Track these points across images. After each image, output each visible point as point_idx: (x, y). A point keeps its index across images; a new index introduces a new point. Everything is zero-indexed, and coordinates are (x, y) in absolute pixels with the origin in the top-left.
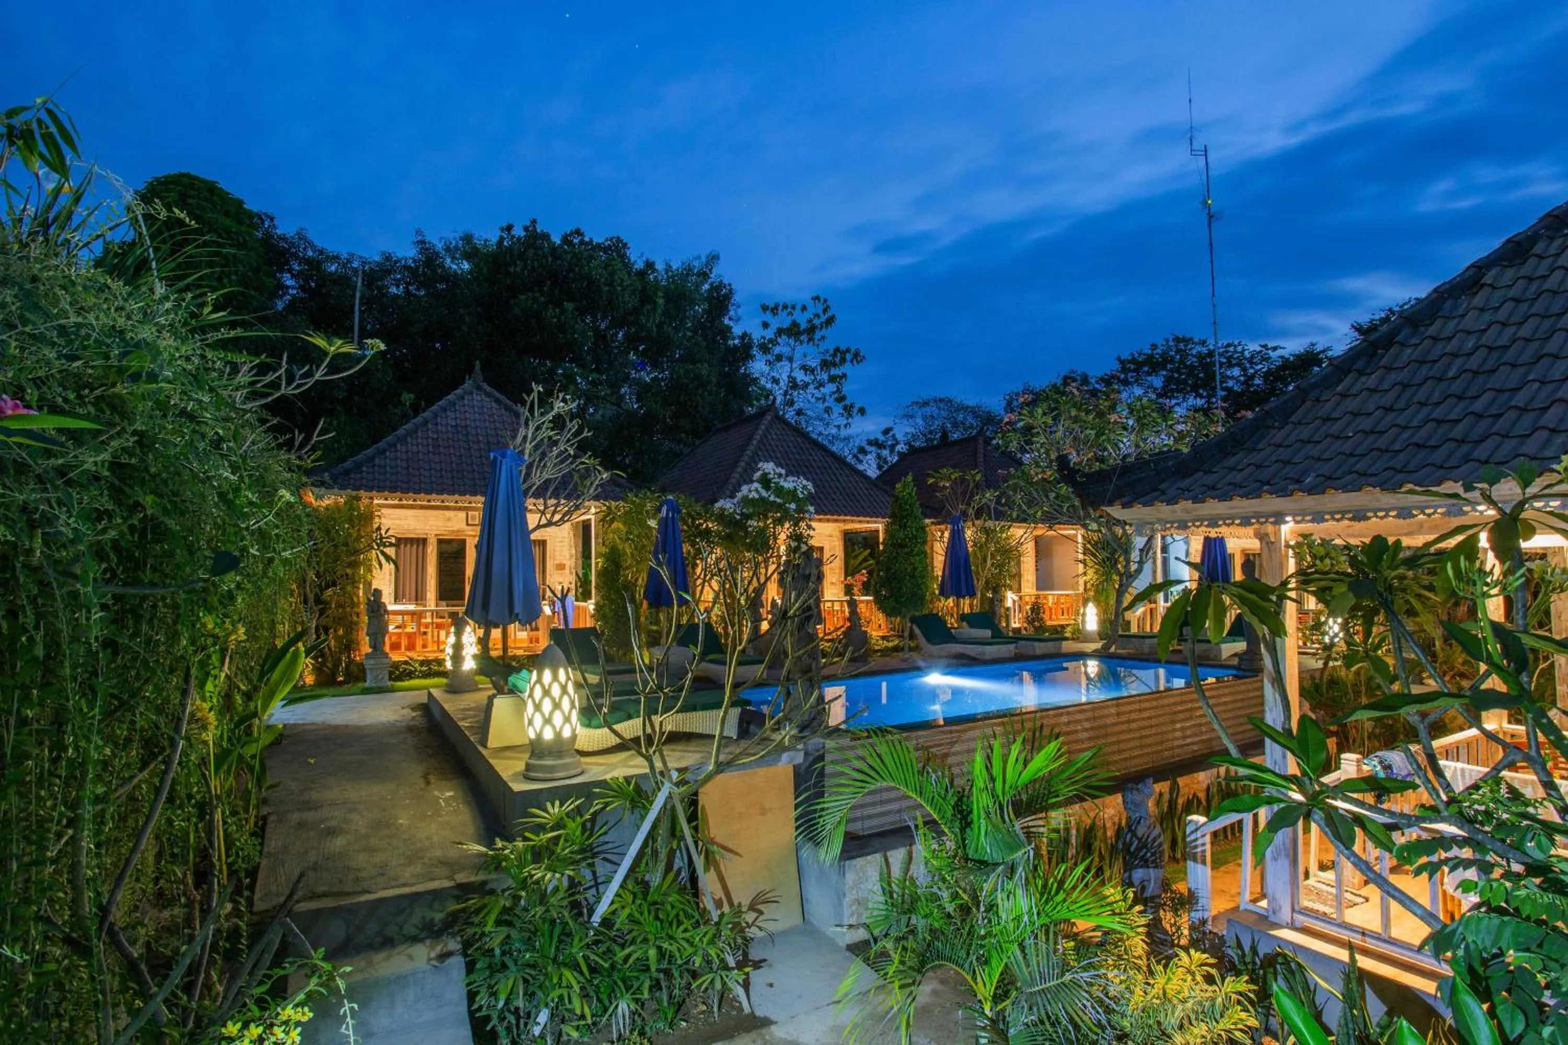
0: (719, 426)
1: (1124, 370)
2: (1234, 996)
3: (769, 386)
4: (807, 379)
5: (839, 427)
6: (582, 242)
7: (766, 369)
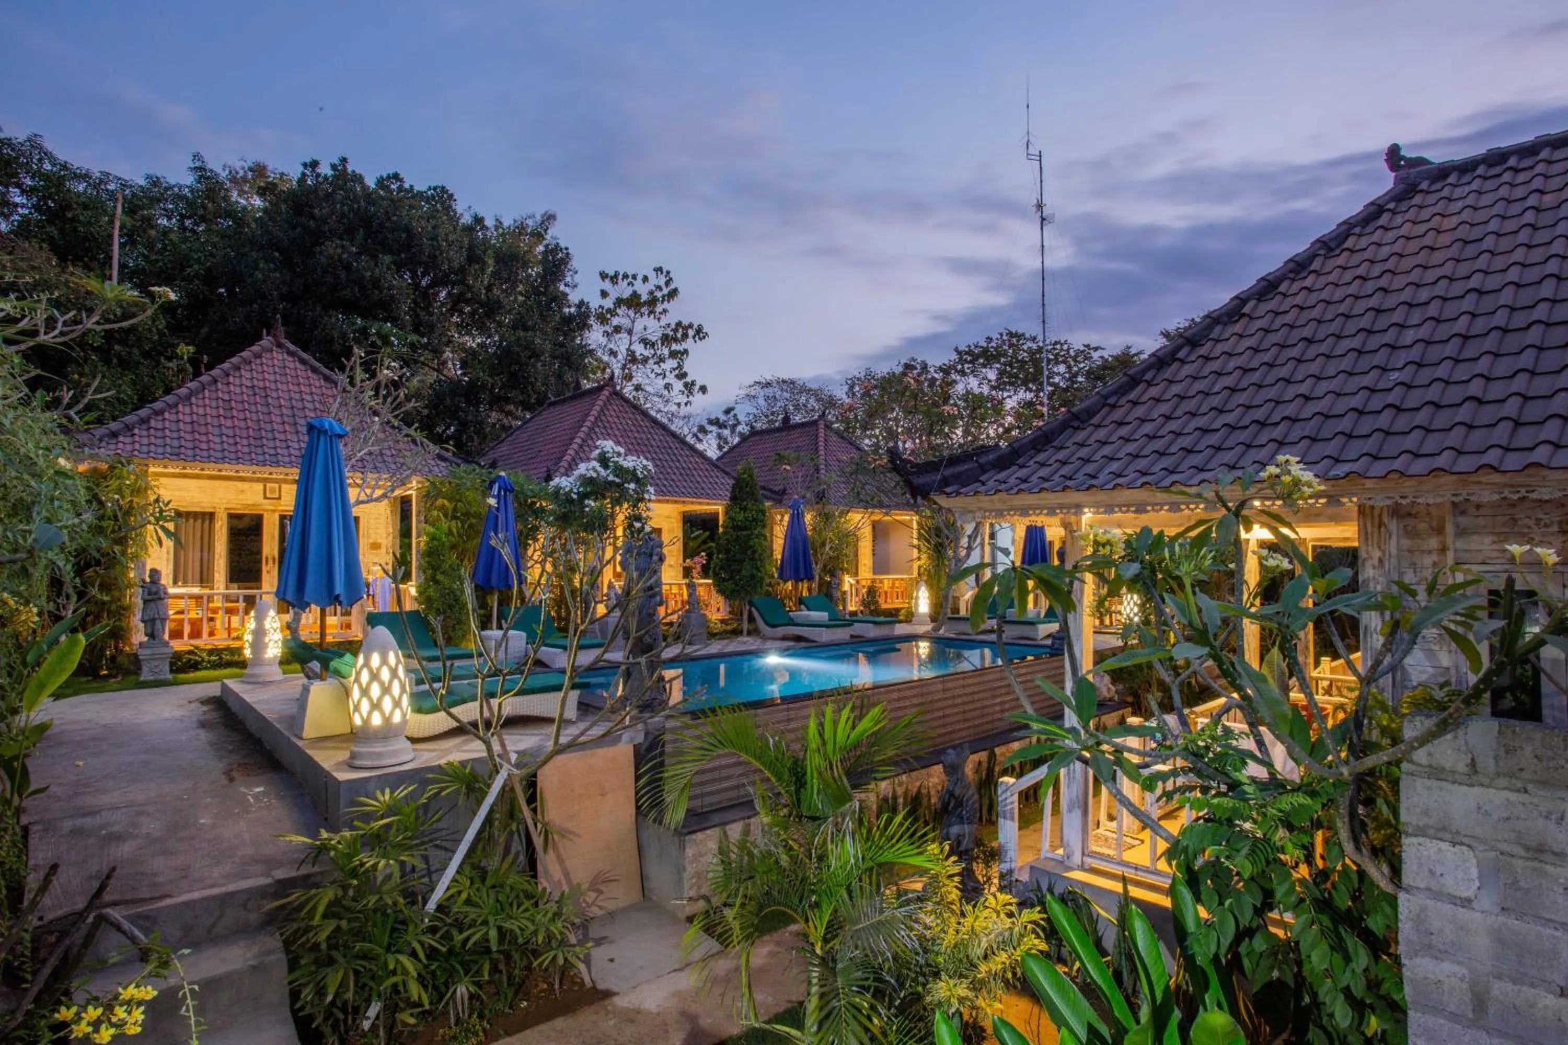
0: (553, 399)
1: (962, 361)
2: (1030, 926)
3: (606, 358)
4: (648, 353)
5: (679, 405)
6: (400, 189)
7: (603, 340)
